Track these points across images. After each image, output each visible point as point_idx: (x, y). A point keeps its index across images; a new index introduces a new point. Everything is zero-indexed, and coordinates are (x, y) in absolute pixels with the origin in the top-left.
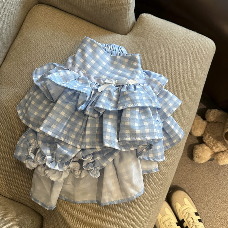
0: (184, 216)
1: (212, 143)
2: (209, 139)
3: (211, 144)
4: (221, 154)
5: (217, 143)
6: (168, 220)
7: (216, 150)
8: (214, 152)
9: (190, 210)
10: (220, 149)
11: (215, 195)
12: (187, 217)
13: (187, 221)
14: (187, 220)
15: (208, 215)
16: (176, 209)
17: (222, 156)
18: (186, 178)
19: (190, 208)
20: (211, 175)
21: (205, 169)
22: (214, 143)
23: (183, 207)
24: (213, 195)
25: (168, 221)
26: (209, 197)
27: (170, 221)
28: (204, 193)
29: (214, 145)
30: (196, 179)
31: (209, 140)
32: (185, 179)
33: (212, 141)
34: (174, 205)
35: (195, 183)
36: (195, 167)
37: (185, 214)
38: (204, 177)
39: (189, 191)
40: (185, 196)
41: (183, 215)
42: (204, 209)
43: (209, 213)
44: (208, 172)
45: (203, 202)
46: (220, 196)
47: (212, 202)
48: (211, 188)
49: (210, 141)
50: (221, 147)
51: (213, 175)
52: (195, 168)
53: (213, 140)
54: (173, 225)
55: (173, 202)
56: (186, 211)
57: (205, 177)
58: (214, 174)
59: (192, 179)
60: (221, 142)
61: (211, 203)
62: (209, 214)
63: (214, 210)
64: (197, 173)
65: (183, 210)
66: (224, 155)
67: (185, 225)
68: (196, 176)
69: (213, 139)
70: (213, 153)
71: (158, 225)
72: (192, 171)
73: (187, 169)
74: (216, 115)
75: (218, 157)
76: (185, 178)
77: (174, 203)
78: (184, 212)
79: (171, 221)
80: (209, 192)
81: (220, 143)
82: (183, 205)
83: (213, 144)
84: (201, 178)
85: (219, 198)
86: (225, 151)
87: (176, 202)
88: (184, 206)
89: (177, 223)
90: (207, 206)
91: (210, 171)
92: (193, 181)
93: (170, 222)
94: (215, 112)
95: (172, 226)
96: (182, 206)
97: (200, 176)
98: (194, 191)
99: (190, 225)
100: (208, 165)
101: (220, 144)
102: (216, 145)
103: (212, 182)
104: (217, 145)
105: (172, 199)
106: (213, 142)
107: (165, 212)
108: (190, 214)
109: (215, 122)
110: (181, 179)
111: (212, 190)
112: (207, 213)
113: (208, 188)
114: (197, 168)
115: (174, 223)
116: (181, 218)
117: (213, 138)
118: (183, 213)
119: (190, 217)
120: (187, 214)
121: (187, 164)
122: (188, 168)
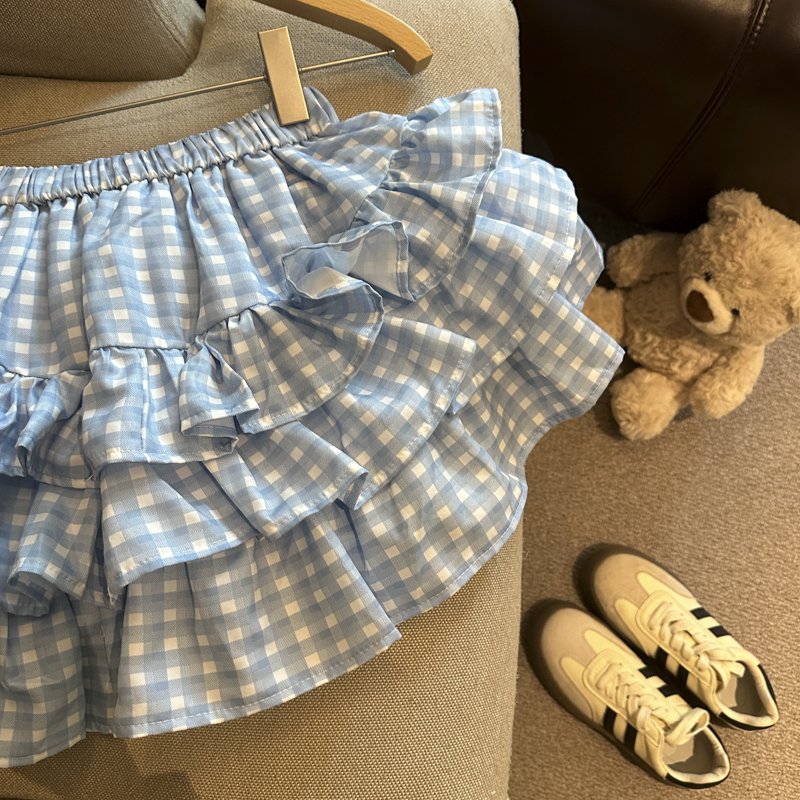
0: (657, 635)
1: (661, 356)
2: (646, 346)
3: (659, 360)
4: (706, 378)
5: (677, 347)
6: (607, 671)
7: (687, 373)
8: (680, 381)
9: (671, 608)
10: (697, 364)
11: (744, 526)
12: (668, 635)
13: (675, 650)
14: (673, 645)
15: (744, 603)
16: (624, 623)
17: (710, 384)
18: (623, 505)
19: (669, 600)
20: (707, 465)
21: (676, 452)
22: (668, 350)
23: (643, 607)
24: (738, 530)
25: (610, 673)
26: (727, 542)
27: (617, 670)
28: (704, 533)
29: (673, 360)
30: (659, 498)
31: (648, 350)
32: (622, 509)
33: (659, 347)
34: (612, 610)
35: (661, 511)
36: (640, 460)
37: (657, 628)
38: (684, 481)
39: (649, 547)
40: (640, 568)
41: (654, 635)
42: (723, 588)
43: (746, 596)
44: (692, 460)
45: (711, 564)
46: (761, 525)
47: (741, 554)
48: (721, 510)
49: (654, 351)
50: (695, 354)
51: (714, 463)
52: (643, 462)
53: (662, 342)
54: (630, 680)
55: (606, 605)
56: (658, 618)
57: (689, 479)
58: (713, 458)
59: (646, 504)
60: (688, 339)
61: (742, 557)
62: (747, 599)
63: (758, 581)
64: (653, 476)
65: (646, 617)
66: (717, 379)
67: (672, 664)
68: (655, 489)
69: (658, 340)
70: (679, 388)
71: (584, 701)
72: (633, 475)
73: (614, 474)
74: (640, 255)
75: (697, 393)
76: (619, 508)
77: (610, 603)
78: (653, 622)
79: (620, 672)
80: (720, 525)
81: (686, 342)
82: (641, 598)
83: (667, 354)
84: (676, 487)
85: (763, 533)
86: (715, 362)
87: (615, 600)
88: (647, 602)
89: (641, 671)
90: (733, 575)
91: (698, 452)
92: (651, 508)
93: (619, 676)
94: (633, 248)
95: (628, 685)
96: (639, 604)
97: (668, 482)
98: (669, 541)
99: (687, 660)
100: (682, 436)
101: (687, 346)
102: (678, 353)
103: (720, 487)
104: (680, 354)
105: (599, 596)
106: (664, 348)
107: (591, 648)
108: (676, 621)
109: (646, 278)
110: (608, 515)
111: (726, 513)
112: (740, 597)
113: (711, 514)
114: (650, 460)
115: (631, 672)
116: (650, 649)
117: (660, 336)
118: (651, 629)
119: (679, 632)
120: (666, 625)
121: (611, 460)
122: (618, 472)
